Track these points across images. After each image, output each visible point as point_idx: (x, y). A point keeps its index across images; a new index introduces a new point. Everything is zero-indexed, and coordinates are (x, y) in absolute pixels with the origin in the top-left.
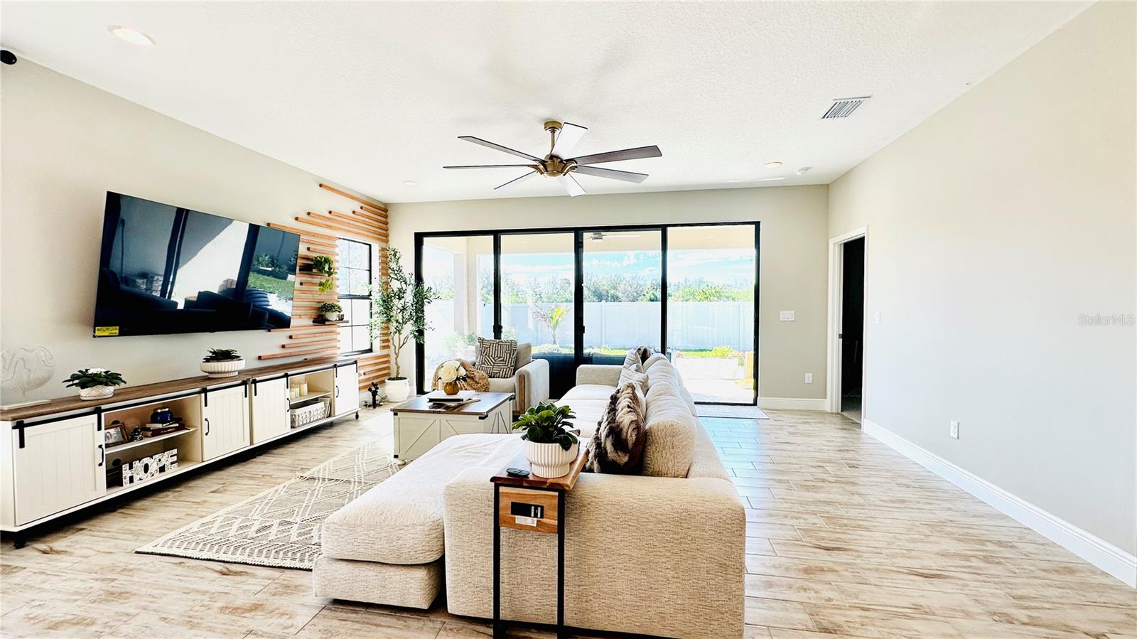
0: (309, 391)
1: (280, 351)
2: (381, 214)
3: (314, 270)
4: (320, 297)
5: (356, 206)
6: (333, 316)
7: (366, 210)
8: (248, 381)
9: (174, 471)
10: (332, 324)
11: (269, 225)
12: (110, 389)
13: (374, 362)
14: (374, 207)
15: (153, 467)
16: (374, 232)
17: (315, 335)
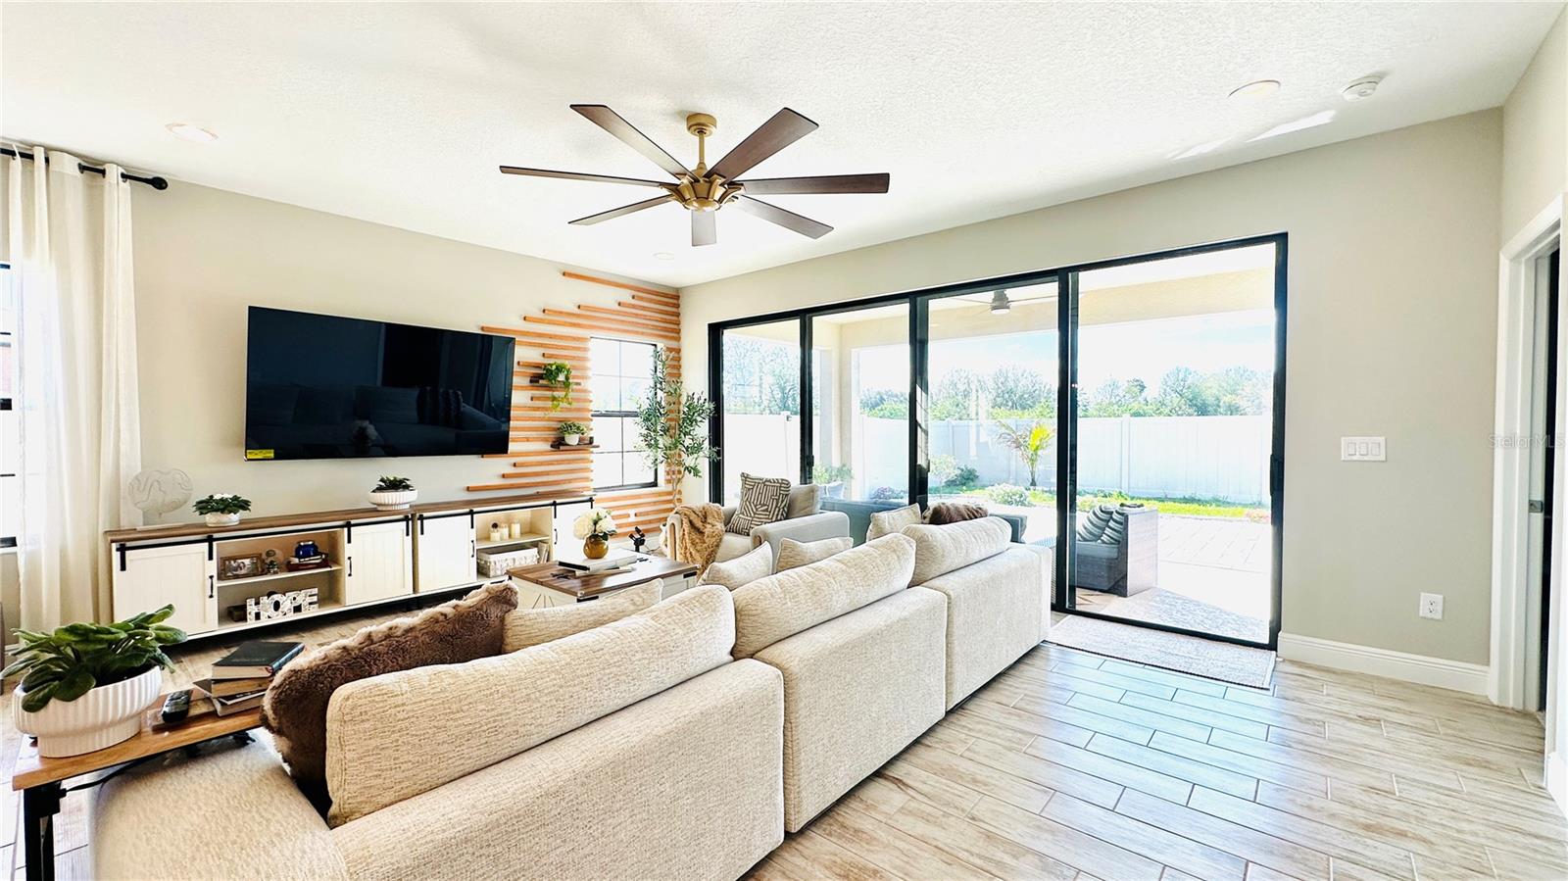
0: (523, 532)
1: (499, 482)
2: (670, 304)
3: (546, 382)
4: (557, 415)
5: (624, 295)
6: (577, 440)
7: (641, 299)
8: (416, 517)
9: (313, 611)
10: (580, 449)
11: (482, 329)
12: (233, 519)
13: (654, 499)
14: (657, 294)
15: (286, 606)
16: (655, 327)
17: (552, 462)
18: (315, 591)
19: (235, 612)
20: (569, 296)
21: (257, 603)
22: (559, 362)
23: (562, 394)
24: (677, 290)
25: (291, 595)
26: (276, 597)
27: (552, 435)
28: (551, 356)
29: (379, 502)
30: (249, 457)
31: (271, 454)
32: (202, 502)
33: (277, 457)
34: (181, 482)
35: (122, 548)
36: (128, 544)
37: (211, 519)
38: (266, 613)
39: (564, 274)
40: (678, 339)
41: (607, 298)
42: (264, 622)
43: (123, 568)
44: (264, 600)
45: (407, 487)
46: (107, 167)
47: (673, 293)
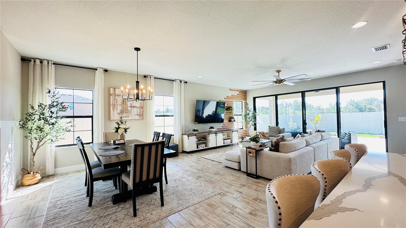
0: (227, 137)
1: (222, 128)
2: (244, 93)
3: (228, 110)
4: (230, 116)
5: (238, 93)
6: (233, 120)
7: (241, 93)
8: (216, 133)
9: (205, 148)
10: (233, 122)
11: (219, 101)
12: (197, 132)
15: (202, 147)
16: (243, 98)
17: (229, 124)
18: (205, 144)
19: (197, 148)
20: (230, 94)
21: (199, 146)
22: (231, 106)
23: (230, 112)
24: (246, 91)
26: (201, 145)
27: (229, 119)
28: (229, 105)
30: (195, 123)
32: (193, 130)
33: (198, 123)
34: (190, 126)
35: (188, 136)
37: (194, 132)
38: (201, 147)
39: (230, 90)
40: (246, 100)
41: (236, 93)
42: (200, 149)
43: (188, 139)
45: (214, 128)
46: (182, 81)
47: (245, 91)
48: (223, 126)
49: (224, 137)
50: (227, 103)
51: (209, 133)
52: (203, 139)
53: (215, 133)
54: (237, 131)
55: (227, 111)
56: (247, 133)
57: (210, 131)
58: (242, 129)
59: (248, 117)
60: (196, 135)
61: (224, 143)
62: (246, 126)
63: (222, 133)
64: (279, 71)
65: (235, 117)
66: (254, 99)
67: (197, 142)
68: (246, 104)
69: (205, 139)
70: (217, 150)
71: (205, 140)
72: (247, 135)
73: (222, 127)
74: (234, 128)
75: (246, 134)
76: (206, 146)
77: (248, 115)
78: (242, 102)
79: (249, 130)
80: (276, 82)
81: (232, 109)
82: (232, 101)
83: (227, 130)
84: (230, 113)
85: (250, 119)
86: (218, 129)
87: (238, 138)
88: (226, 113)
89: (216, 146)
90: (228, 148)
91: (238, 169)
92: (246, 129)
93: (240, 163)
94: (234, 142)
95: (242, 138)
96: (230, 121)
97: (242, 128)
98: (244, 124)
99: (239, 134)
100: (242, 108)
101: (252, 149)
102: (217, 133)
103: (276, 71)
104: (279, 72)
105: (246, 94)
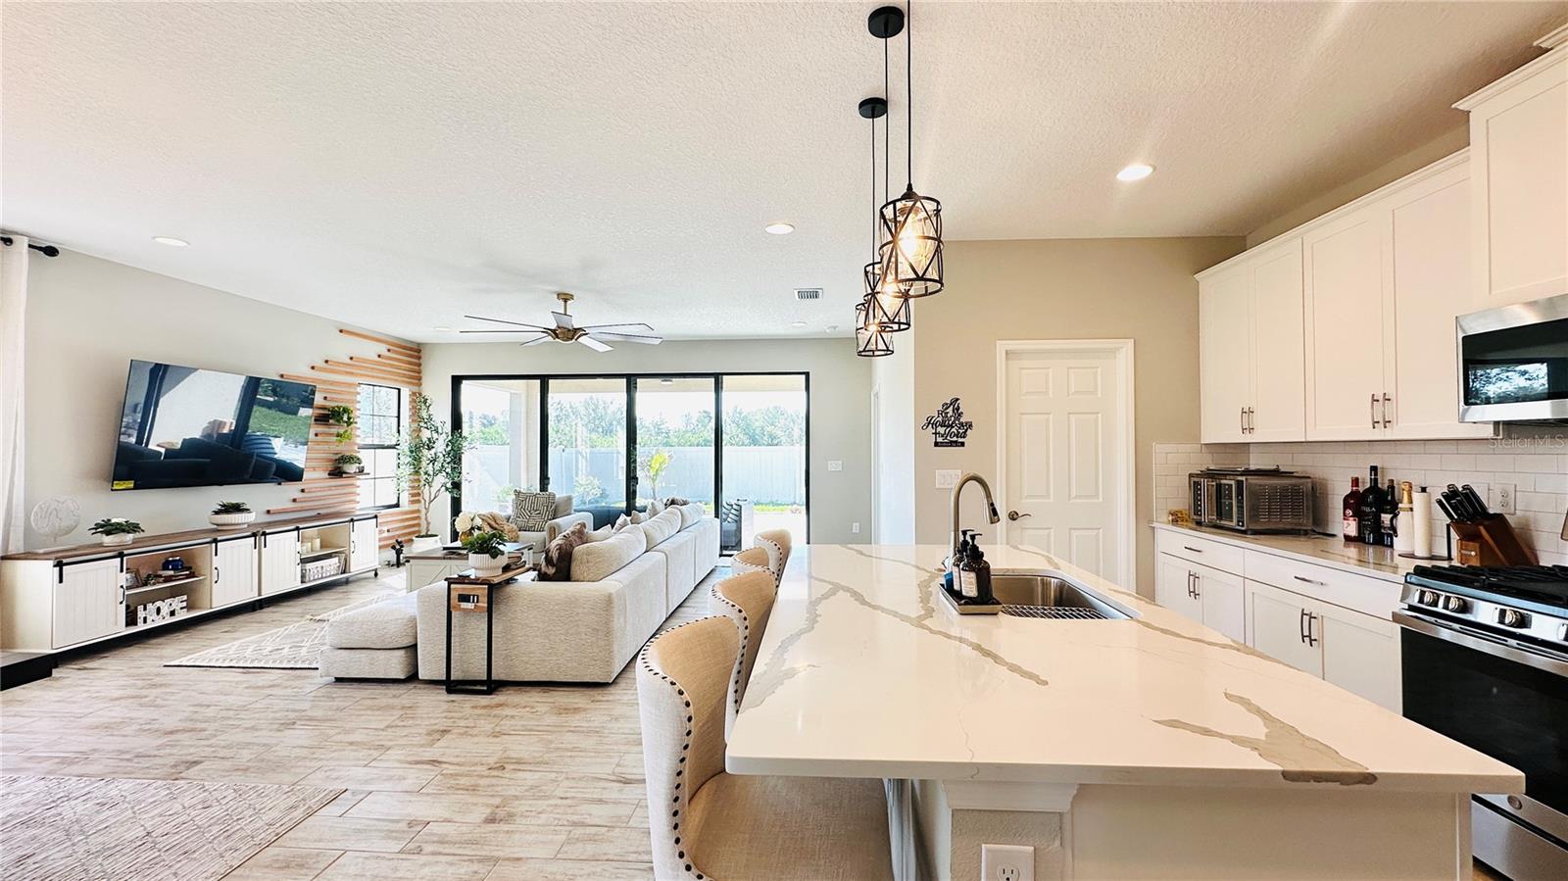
0: (322, 546)
1: (292, 505)
2: (413, 356)
3: (331, 421)
4: (338, 448)
5: (382, 349)
6: (352, 468)
7: (395, 352)
8: (258, 534)
9: (182, 616)
10: (351, 476)
11: (282, 376)
12: (130, 538)
13: (400, 517)
14: (405, 348)
15: (165, 611)
16: (404, 376)
17: (330, 488)
18: (185, 597)
19: (131, 619)
20: (343, 349)
21: (145, 609)
22: (343, 405)
23: (341, 431)
24: (419, 344)
25: (169, 601)
26: (158, 604)
27: (330, 466)
28: (332, 400)
29: (223, 522)
30: (115, 487)
31: (131, 484)
32: (98, 526)
33: (136, 487)
34: (72, 509)
35: (60, 565)
36: (65, 561)
37: (108, 540)
38: (151, 618)
39: (341, 331)
40: (420, 385)
41: (370, 350)
42: (149, 625)
43: (61, 581)
44: (150, 606)
45: (246, 510)
47: (416, 347)
48: (299, 495)
49: (305, 548)
50: (325, 391)
51: (216, 536)
52: (172, 573)
53: (254, 535)
54: (376, 517)
55: (321, 429)
56: (419, 525)
57: (218, 525)
58: (397, 505)
59: (427, 454)
60: (121, 555)
61: (303, 576)
62: (413, 495)
63: (296, 532)
64: (565, 298)
65: (363, 455)
66: (457, 381)
67: (128, 588)
68: (420, 401)
69: (184, 568)
70: (267, 614)
71: (188, 577)
72: (419, 531)
73: (294, 500)
74: (358, 506)
75: (413, 526)
76: (190, 607)
77: (429, 449)
78: (399, 390)
79: (427, 509)
80: (554, 331)
81: (349, 418)
82: (350, 385)
83: (319, 517)
84: (338, 435)
85: (438, 465)
86: (268, 512)
87: (380, 547)
88: (319, 438)
89: (260, 595)
90: (326, 598)
91: (402, 677)
92: (415, 507)
93: (412, 649)
94: (355, 567)
95: (394, 547)
96: (337, 472)
97: (395, 502)
98: (405, 485)
99: (381, 532)
100: (399, 417)
101: (476, 582)
102: (264, 534)
103: (555, 292)
104: (566, 301)
105: (419, 358)
